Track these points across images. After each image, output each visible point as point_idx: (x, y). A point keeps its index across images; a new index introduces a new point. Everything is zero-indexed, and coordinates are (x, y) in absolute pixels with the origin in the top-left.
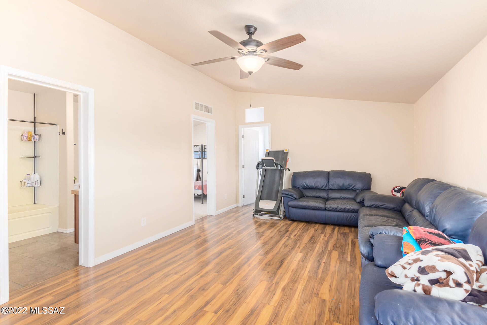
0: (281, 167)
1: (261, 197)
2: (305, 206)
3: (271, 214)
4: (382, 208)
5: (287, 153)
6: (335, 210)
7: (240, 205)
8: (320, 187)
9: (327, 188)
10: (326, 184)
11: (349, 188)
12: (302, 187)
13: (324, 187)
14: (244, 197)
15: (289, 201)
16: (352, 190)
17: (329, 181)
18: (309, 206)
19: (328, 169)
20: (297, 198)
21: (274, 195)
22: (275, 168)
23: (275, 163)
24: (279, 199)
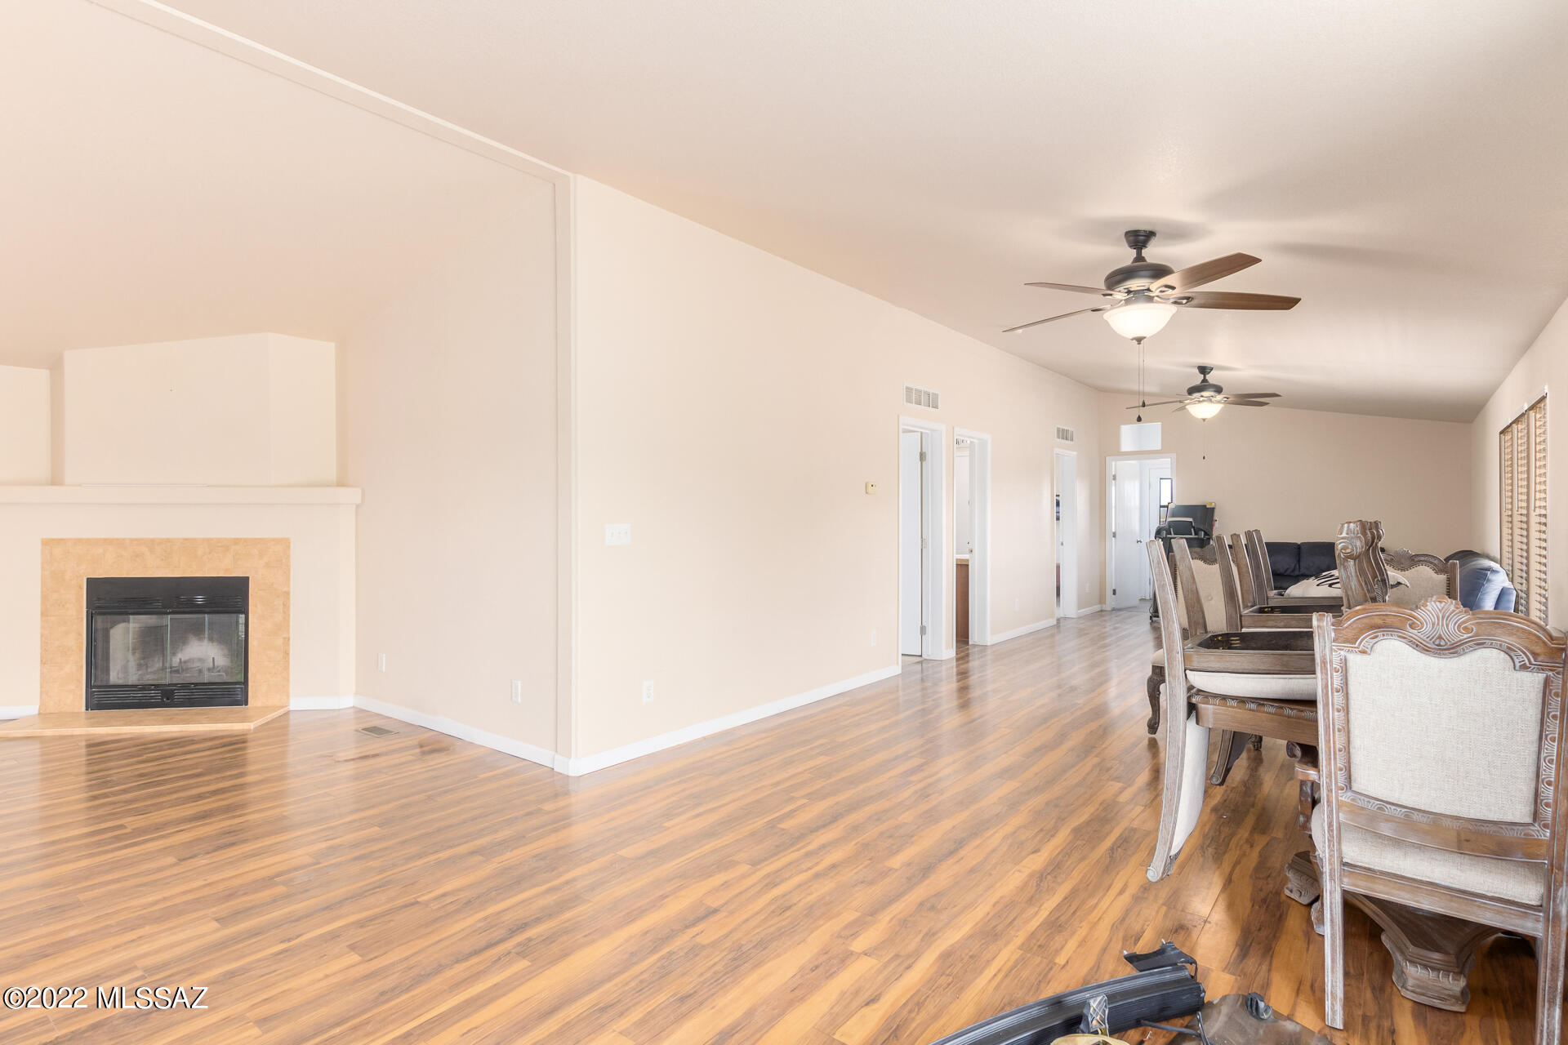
0: (1206, 534)
5: (1213, 509)
7: (1108, 607)
8: (1282, 571)
9: (1297, 573)
10: (1293, 565)
13: (1290, 571)
14: (1114, 592)
17: (1299, 561)
19: (1298, 539)
22: (1193, 536)
23: (1194, 528)
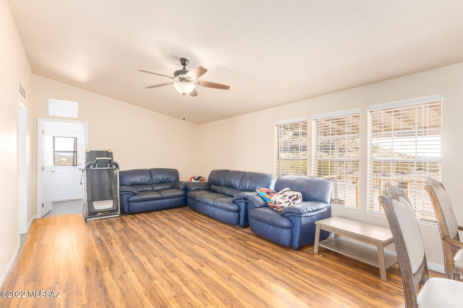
1: (92, 199)
2: (146, 198)
3: (109, 213)
4: (201, 190)
5: (111, 153)
6: (168, 198)
7: (39, 216)
8: (146, 182)
10: (150, 179)
11: (167, 180)
12: (130, 184)
13: (149, 182)
14: (43, 205)
15: (129, 197)
16: (169, 182)
17: (152, 177)
18: (149, 198)
20: (137, 193)
21: (108, 195)
22: (108, 168)
23: (111, 163)
24: (114, 197)
